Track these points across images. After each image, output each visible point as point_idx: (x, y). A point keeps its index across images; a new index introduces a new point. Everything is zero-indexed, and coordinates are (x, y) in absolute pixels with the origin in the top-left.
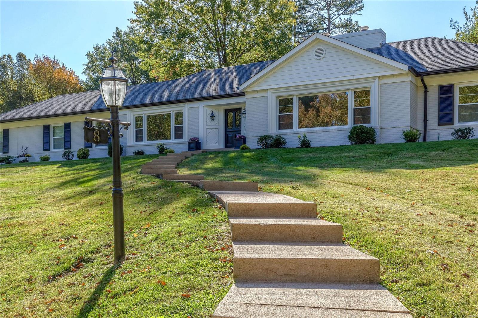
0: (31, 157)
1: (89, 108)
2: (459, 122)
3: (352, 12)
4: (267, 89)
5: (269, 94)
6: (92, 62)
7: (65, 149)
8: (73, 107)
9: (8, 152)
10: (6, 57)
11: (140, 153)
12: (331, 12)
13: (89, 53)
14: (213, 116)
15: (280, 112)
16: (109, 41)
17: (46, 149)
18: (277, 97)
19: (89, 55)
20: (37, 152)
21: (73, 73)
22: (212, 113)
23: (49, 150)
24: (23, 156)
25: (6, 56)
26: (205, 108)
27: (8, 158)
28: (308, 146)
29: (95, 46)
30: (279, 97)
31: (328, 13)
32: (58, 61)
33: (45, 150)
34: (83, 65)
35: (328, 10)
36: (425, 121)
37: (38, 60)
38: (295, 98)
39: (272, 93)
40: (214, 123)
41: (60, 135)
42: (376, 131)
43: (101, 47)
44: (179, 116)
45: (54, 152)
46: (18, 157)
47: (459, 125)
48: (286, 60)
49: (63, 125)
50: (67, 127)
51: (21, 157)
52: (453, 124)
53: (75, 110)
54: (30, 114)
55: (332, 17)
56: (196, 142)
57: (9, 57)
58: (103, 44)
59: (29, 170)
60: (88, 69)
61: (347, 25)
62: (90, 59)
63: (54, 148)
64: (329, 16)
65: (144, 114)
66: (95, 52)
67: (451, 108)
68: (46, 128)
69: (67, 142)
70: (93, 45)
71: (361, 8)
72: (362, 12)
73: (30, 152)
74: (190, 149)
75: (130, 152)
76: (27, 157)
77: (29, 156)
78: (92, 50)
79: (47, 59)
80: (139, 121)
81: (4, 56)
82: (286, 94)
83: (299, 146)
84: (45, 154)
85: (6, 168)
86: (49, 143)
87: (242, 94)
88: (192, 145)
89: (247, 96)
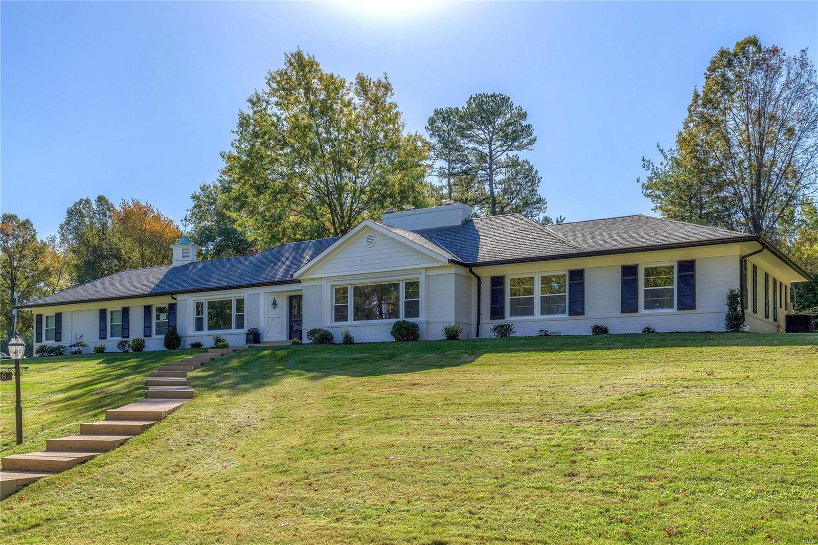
0: (86, 346)
1: (148, 291)
2: (511, 316)
3: (520, 148)
4: (322, 278)
5: (323, 282)
6: (198, 206)
7: (123, 337)
8: (133, 288)
9: (60, 341)
10: (84, 202)
11: (197, 346)
12: (493, 147)
13: (194, 194)
14: (275, 303)
15: (336, 302)
16: (220, 178)
17: (103, 337)
18: (333, 286)
19: (195, 197)
20: (92, 340)
21: (171, 222)
22: (274, 301)
23: (105, 338)
24: (77, 345)
25: (83, 200)
26: (266, 295)
27: (58, 348)
28: (352, 343)
29: (202, 185)
30: (335, 286)
31: (490, 147)
32: (152, 207)
33: (101, 338)
34: (187, 210)
35: (490, 145)
36: (479, 314)
37: (125, 206)
38: (349, 287)
39: (328, 281)
40: (276, 312)
41: (118, 322)
42: (419, 326)
43: (210, 186)
44: (240, 302)
45: (110, 341)
46: (71, 346)
47: (509, 319)
48: (338, 247)
49: (121, 309)
50: (125, 311)
51: (74, 346)
52: (504, 318)
53: (133, 293)
54: (85, 296)
55: (494, 154)
56: (254, 333)
57: (88, 201)
58: (214, 182)
59: (69, 365)
60: (193, 216)
61: (514, 164)
62: (196, 202)
63: (112, 336)
64: (491, 152)
65: (204, 300)
66: (203, 194)
67: (503, 302)
68: (103, 312)
69: (125, 329)
70: (199, 185)
71: (533, 141)
72: (534, 146)
73: (85, 340)
74: (248, 341)
75: (187, 344)
76: (81, 347)
77: (83, 346)
78: (198, 191)
79: (137, 204)
80: (199, 306)
81: (81, 201)
82: (341, 283)
83: (341, 342)
84: (100, 343)
85: (47, 363)
86: (106, 330)
87: (299, 282)
88: (251, 337)
89: (304, 284)
